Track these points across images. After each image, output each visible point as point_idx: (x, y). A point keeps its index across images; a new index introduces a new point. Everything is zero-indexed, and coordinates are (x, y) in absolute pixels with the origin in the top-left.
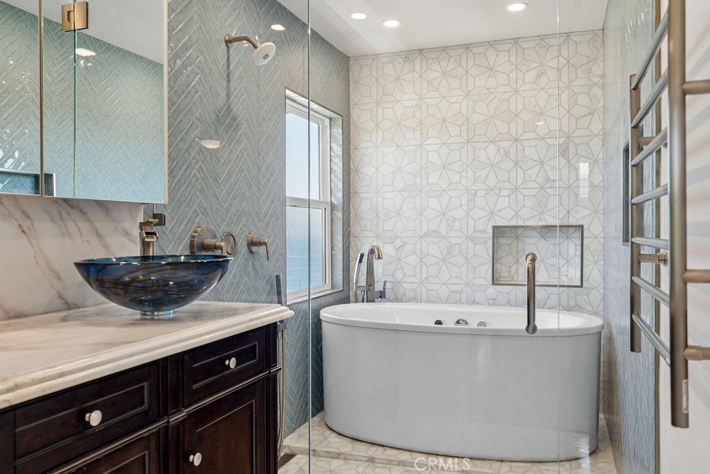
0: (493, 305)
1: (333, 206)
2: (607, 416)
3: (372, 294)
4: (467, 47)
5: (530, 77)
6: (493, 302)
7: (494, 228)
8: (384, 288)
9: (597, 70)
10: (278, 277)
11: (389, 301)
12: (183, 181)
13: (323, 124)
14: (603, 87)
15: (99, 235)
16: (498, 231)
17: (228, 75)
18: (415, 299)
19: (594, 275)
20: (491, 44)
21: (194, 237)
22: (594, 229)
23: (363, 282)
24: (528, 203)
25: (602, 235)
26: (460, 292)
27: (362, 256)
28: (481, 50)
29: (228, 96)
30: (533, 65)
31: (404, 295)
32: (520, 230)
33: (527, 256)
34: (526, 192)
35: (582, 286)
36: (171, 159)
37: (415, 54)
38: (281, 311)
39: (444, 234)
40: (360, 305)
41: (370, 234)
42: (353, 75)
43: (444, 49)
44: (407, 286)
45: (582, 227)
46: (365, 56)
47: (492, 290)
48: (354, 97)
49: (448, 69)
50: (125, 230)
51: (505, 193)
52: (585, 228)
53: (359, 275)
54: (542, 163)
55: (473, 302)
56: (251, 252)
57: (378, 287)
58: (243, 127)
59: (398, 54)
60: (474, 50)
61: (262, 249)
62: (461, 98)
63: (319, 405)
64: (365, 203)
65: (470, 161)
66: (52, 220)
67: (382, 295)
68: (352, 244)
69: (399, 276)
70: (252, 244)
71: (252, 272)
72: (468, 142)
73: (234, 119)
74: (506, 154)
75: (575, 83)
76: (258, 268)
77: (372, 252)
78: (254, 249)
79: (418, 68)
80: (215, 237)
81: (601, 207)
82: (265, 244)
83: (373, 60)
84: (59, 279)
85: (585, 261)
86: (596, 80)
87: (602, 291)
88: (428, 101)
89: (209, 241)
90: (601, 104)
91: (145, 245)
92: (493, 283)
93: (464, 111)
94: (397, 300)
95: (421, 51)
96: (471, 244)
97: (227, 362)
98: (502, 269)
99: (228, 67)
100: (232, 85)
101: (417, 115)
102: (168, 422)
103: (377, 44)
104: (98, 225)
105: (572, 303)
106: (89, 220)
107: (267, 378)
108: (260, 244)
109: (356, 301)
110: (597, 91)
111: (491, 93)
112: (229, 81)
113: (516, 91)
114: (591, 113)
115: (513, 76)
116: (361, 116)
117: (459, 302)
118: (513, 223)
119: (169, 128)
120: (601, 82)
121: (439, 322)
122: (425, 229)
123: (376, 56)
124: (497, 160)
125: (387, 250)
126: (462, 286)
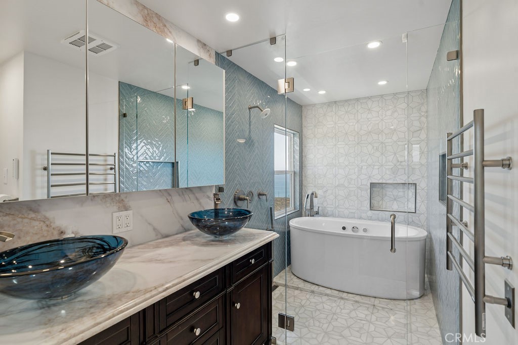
0: (370, 220)
1: (295, 173)
2: (429, 276)
3: (313, 213)
4: (358, 100)
5: (389, 113)
6: (370, 219)
7: (371, 183)
8: (318, 210)
9: (424, 109)
10: (271, 208)
11: (321, 216)
12: (231, 171)
13: (290, 137)
14: (427, 117)
15: (197, 199)
16: (373, 185)
17: (250, 123)
18: (333, 215)
19: (422, 207)
20: (370, 98)
21: (235, 194)
22: (422, 185)
23: (308, 207)
24: (387, 172)
25: (426, 188)
26: (354, 213)
27: (308, 195)
28: (364, 101)
29: (250, 132)
30: (390, 107)
31: (327, 213)
32: (384, 185)
33: (391, 216)
34: (387, 167)
35: (415, 213)
36: (226, 163)
37: (333, 104)
38: (274, 235)
39: (347, 186)
40: (307, 218)
41: (311, 185)
42: (304, 113)
43: (346, 101)
44: (329, 209)
45: (416, 184)
46: (309, 105)
47: (370, 213)
48: (304, 124)
49: (349, 110)
50: (208, 196)
51: (376, 167)
52: (417, 185)
53: (307, 204)
54: (395, 154)
55: (360, 218)
56: (259, 198)
57: (315, 209)
58: (256, 144)
59: (325, 104)
60: (361, 101)
61: (264, 197)
62: (354, 123)
63: (289, 263)
64: (309, 172)
65: (359, 152)
66: (179, 195)
67: (317, 213)
68: (303, 189)
69: (325, 204)
70: (260, 195)
71: (260, 207)
72: (358, 144)
73: (252, 141)
74: (377, 149)
75: (412, 116)
76: (262, 205)
77: (313, 194)
78: (261, 197)
79: (334, 109)
80: (244, 195)
81: (426, 175)
82: (266, 195)
83: (313, 107)
84: (182, 219)
85: (417, 200)
86: (423, 114)
87: (426, 215)
88: (339, 125)
89: (242, 196)
90: (426, 125)
91: (216, 204)
92: (371, 210)
93: (356, 130)
94: (324, 216)
95: (335, 102)
96: (359, 191)
97: (251, 261)
98: (375, 202)
99: (250, 119)
100: (251, 127)
101: (334, 131)
102: (226, 291)
103: (314, 100)
104: (197, 195)
105: (410, 220)
106: (194, 194)
107: (268, 265)
108: (263, 195)
109: (306, 216)
110: (423, 119)
111: (370, 121)
112: (250, 125)
113: (382, 120)
114: (421, 130)
115: (380, 112)
116: (307, 132)
117: (353, 218)
118: (380, 182)
119: (226, 149)
120: (426, 114)
121: (344, 228)
122: (337, 183)
123: (314, 105)
124: (372, 152)
125: (319, 193)
126: (354, 210)
